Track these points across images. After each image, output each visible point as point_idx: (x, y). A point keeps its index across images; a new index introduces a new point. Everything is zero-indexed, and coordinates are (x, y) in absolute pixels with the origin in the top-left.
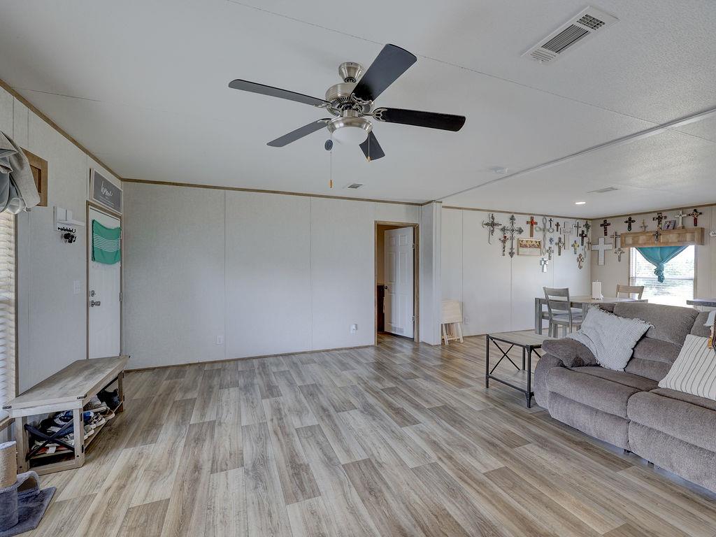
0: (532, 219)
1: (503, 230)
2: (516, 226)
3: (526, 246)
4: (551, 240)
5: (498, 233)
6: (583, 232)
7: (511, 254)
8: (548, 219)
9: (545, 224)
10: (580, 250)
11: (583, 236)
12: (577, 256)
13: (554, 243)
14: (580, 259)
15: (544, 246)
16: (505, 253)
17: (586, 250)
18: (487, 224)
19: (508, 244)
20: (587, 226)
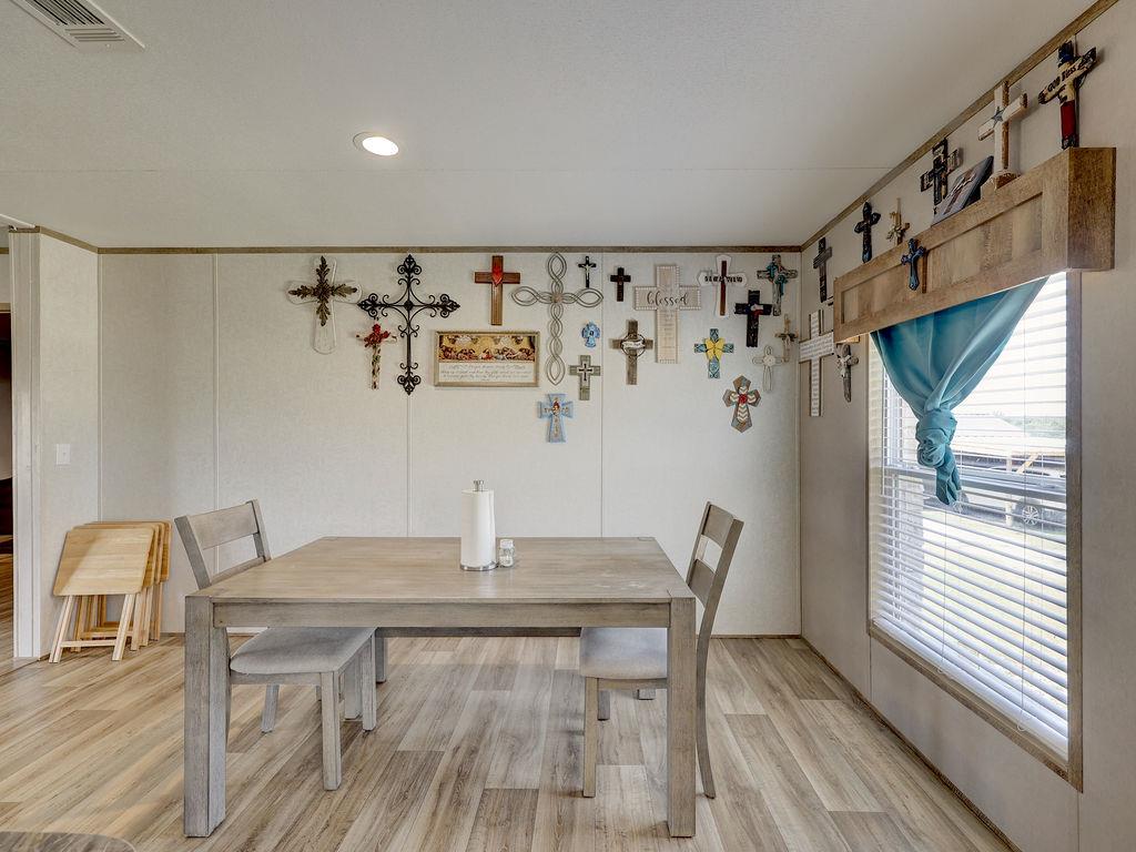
0: (497, 263)
1: (371, 305)
2: (425, 290)
3: (469, 355)
4: (589, 332)
5: (347, 316)
6: (754, 296)
7: (409, 382)
8: (573, 259)
9: (557, 279)
10: (739, 363)
11: (752, 311)
12: (726, 383)
13: (603, 343)
14: (742, 396)
15: (555, 356)
16: (382, 378)
17: (769, 361)
18: (302, 292)
19: (392, 352)
20: (778, 276)
